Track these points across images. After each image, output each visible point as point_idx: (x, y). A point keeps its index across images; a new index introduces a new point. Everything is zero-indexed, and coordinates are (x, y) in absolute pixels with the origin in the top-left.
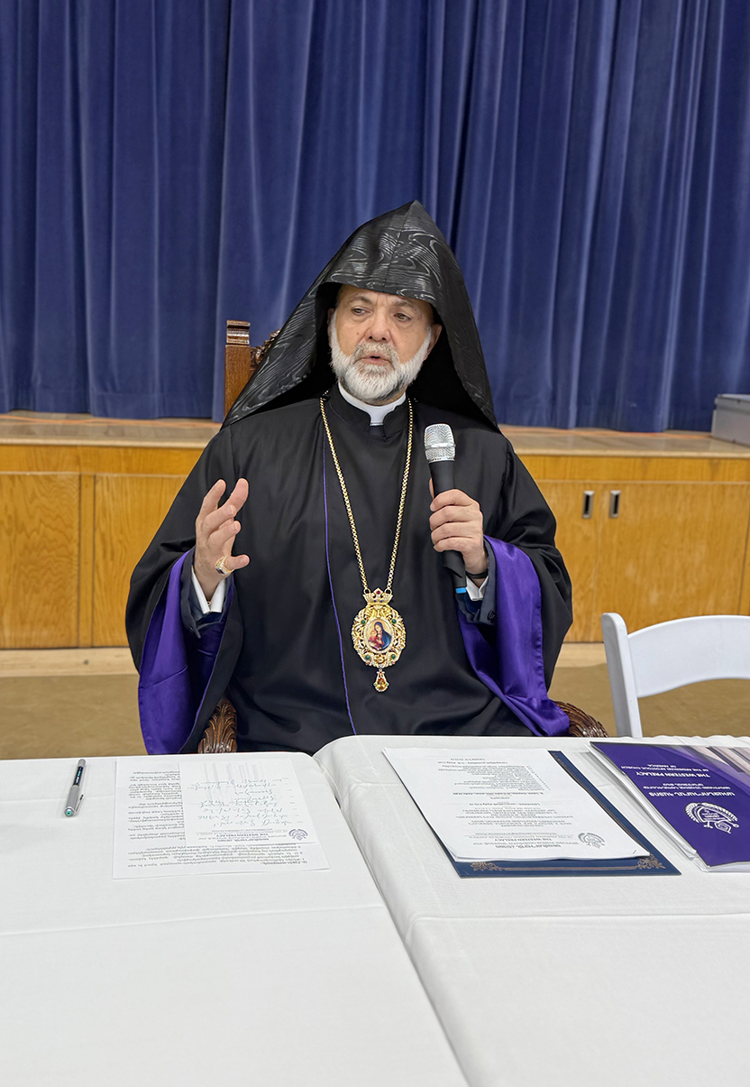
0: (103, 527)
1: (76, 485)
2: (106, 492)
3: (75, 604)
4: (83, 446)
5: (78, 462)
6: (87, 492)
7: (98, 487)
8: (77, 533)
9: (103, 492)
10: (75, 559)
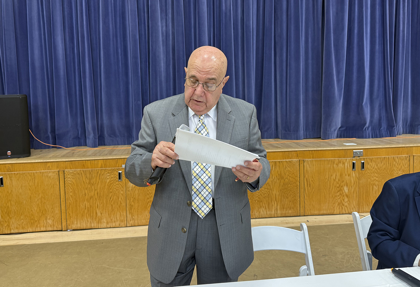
0: (306, 176)
1: (298, 163)
3: (299, 202)
4: (299, 151)
6: (302, 165)
7: (305, 164)
8: (299, 178)
9: (306, 165)
10: (299, 187)
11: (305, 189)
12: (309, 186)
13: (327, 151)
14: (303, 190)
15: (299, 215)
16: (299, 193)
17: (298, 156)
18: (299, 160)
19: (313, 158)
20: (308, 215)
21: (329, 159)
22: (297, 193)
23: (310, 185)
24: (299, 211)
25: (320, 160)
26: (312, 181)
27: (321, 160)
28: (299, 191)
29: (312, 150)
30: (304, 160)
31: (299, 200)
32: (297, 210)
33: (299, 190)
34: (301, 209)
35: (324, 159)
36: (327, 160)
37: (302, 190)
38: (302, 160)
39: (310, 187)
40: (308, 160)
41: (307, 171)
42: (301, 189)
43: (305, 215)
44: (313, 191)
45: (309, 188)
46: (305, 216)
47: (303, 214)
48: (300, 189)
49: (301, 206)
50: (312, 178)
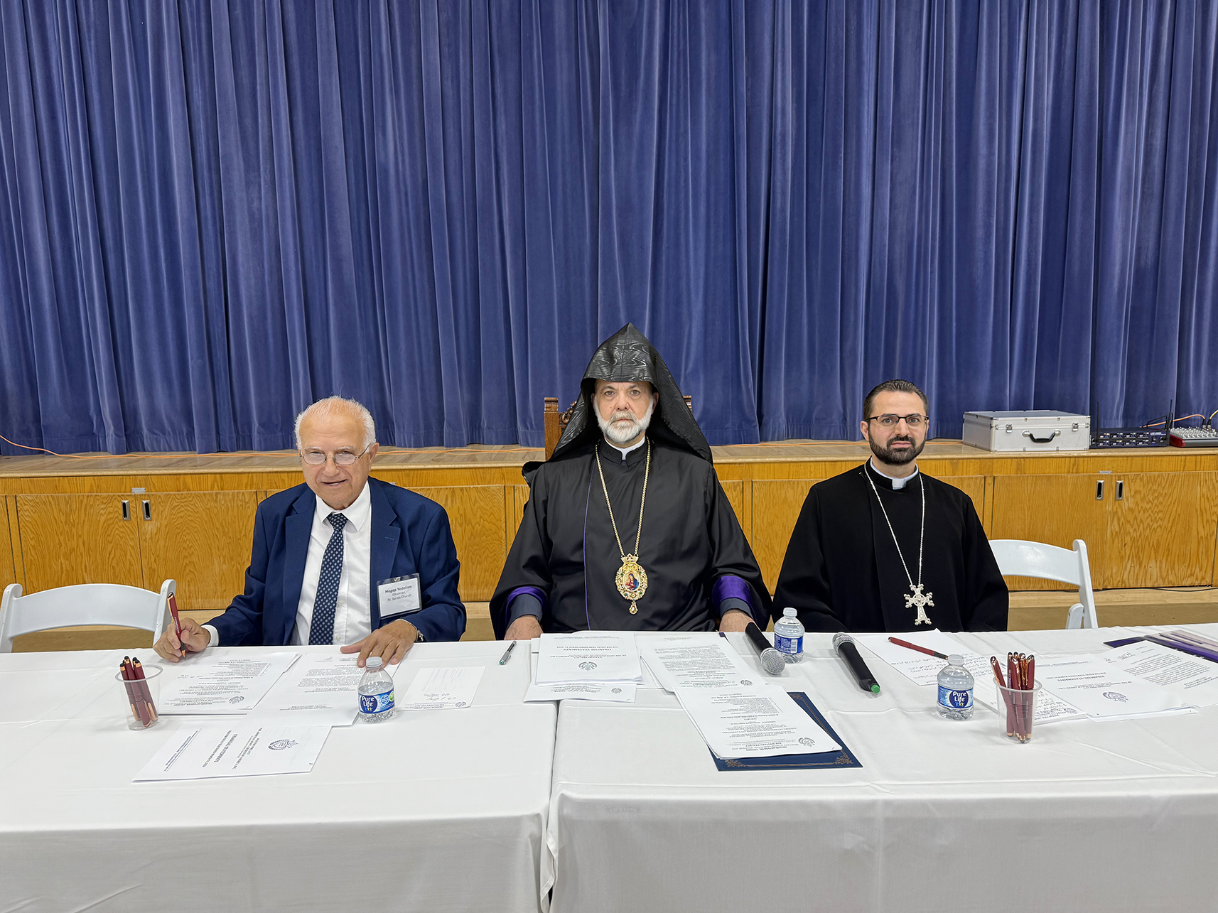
1: (502, 493)
2: (521, 497)
4: (506, 467)
5: (504, 478)
6: (509, 497)
7: (516, 494)
8: (504, 524)
9: (519, 497)
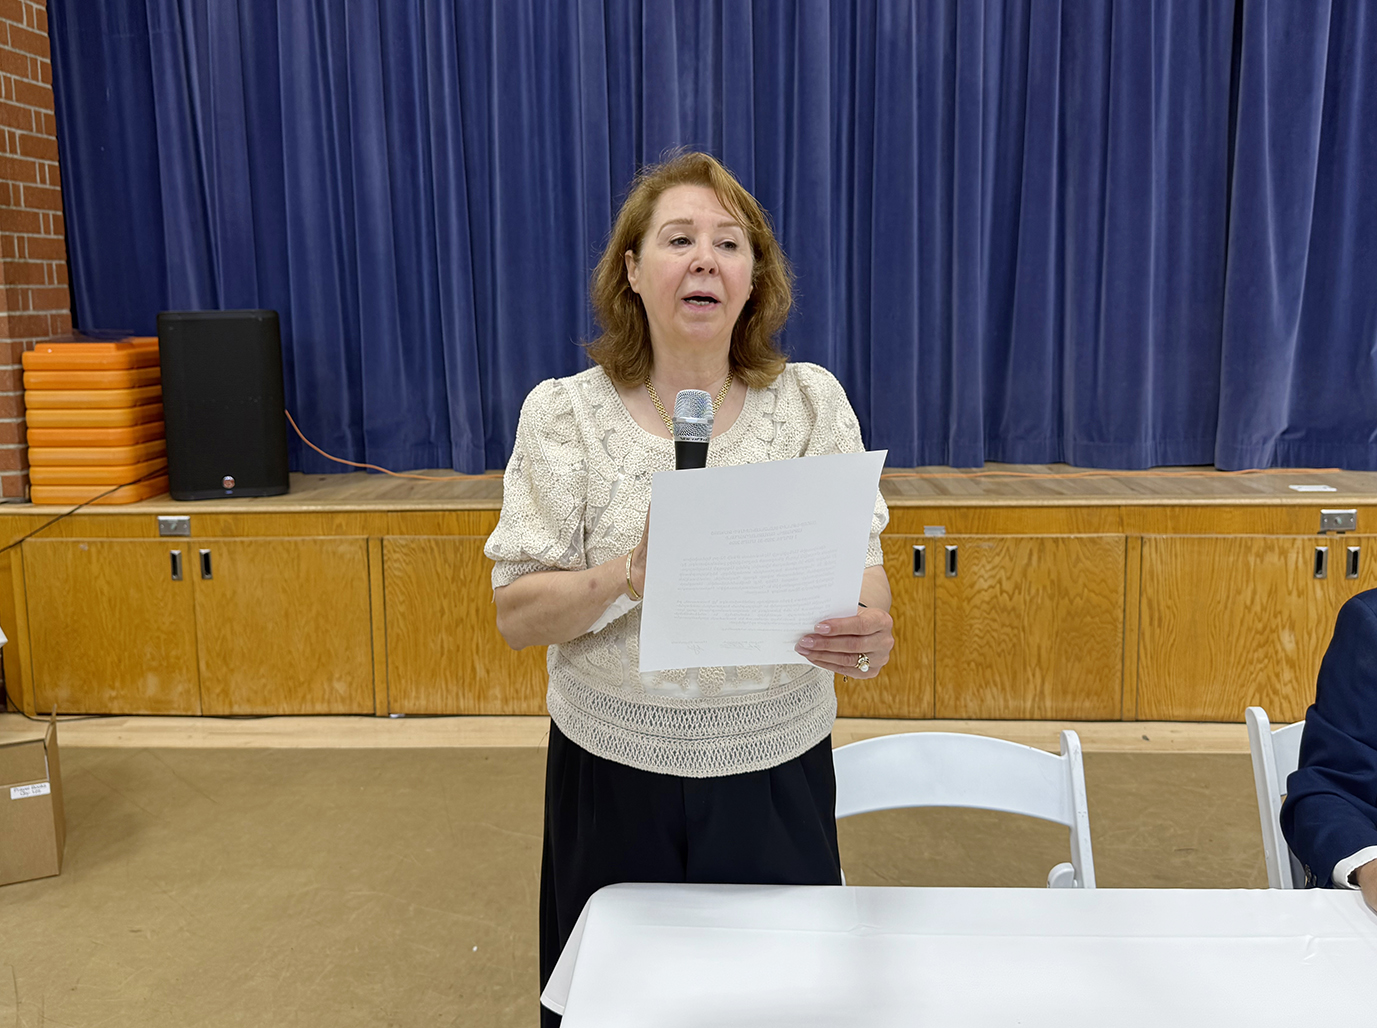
0: (1150, 591)
1: (1122, 548)
2: (1154, 555)
3: (1119, 674)
4: (1126, 506)
6: (1134, 555)
7: (1146, 549)
8: (1123, 597)
9: (1150, 554)
10: (1120, 626)
11: (1141, 634)
12: (1156, 623)
13: (1228, 509)
14: (1135, 637)
15: (1117, 717)
16: (1120, 645)
17: (1121, 523)
18: (1127, 538)
19: (1175, 530)
20: (1149, 718)
21: (1231, 536)
22: (1116, 646)
23: (1160, 620)
24: (1118, 706)
25: (1200, 539)
26: (1168, 607)
27: (1205, 539)
28: (1120, 640)
29: (1173, 506)
30: (1142, 538)
31: (1119, 667)
32: (1112, 699)
33: (1121, 635)
34: (1127, 697)
35: (1214, 536)
36: (1224, 539)
37: (1133, 637)
38: (1137, 538)
39: (1160, 626)
40: (1158, 536)
41: (1152, 573)
42: (1127, 633)
43: (1140, 718)
44: (1171, 640)
45: (1157, 631)
46: (1137, 721)
47: (1132, 715)
48: (1124, 633)
49: (1127, 688)
50: (1170, 598)
